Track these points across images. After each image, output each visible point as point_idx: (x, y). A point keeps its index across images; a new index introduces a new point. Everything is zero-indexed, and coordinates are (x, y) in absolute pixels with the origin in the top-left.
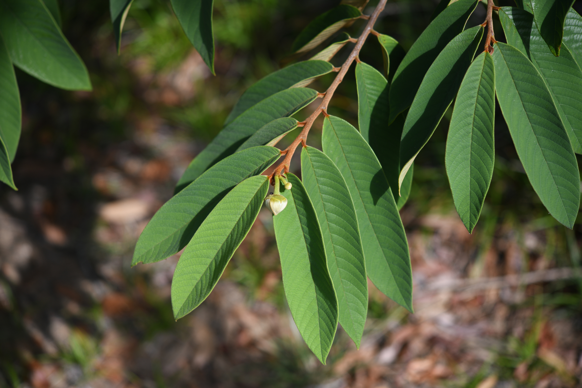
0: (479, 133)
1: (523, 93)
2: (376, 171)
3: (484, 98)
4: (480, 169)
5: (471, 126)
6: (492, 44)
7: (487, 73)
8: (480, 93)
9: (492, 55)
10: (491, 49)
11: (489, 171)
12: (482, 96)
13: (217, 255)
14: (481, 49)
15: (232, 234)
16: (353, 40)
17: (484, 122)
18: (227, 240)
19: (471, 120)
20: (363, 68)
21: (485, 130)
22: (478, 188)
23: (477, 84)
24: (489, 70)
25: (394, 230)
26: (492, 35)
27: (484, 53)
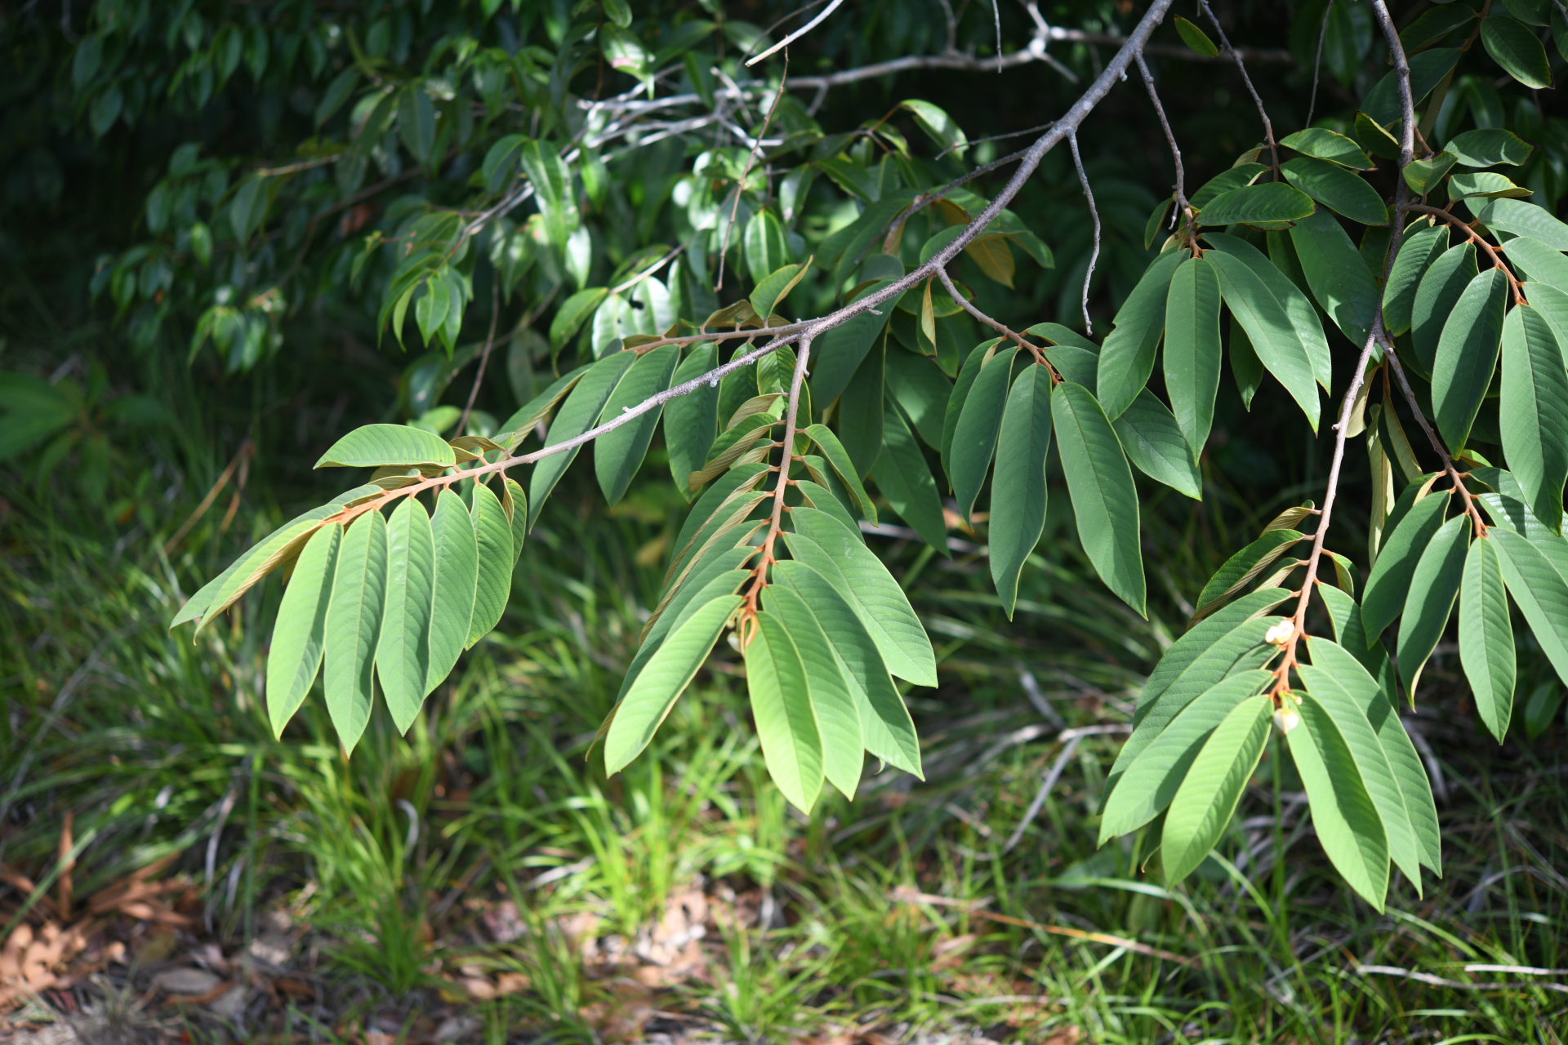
0: (1492, 625)
1: (1529, 579)
2: (1373, 695)
3: (1491, 585)
4: (1500, 665)
5: (1481, 618)
6: (1483, 529)
7: (1488, 558)
8: (1485, 580)
9: (1487, 539)
10: (1484, 534)
11: (1511, 664)
12: (1488, 582)
13: (1217, 798)
14: (1474, 536)
15: (1233, 770)
16: (1304, 563)
17: (1496, 611)
18: (1227, 779)
19: (1479, 611)
20: (1326, 590)
21: (1498, 619)
22: (1502, 688)
23: (1480, 570)
24: (1489, 554)
25: (1407, 765)
26: (1479, 521)
27: (1478, 540)
